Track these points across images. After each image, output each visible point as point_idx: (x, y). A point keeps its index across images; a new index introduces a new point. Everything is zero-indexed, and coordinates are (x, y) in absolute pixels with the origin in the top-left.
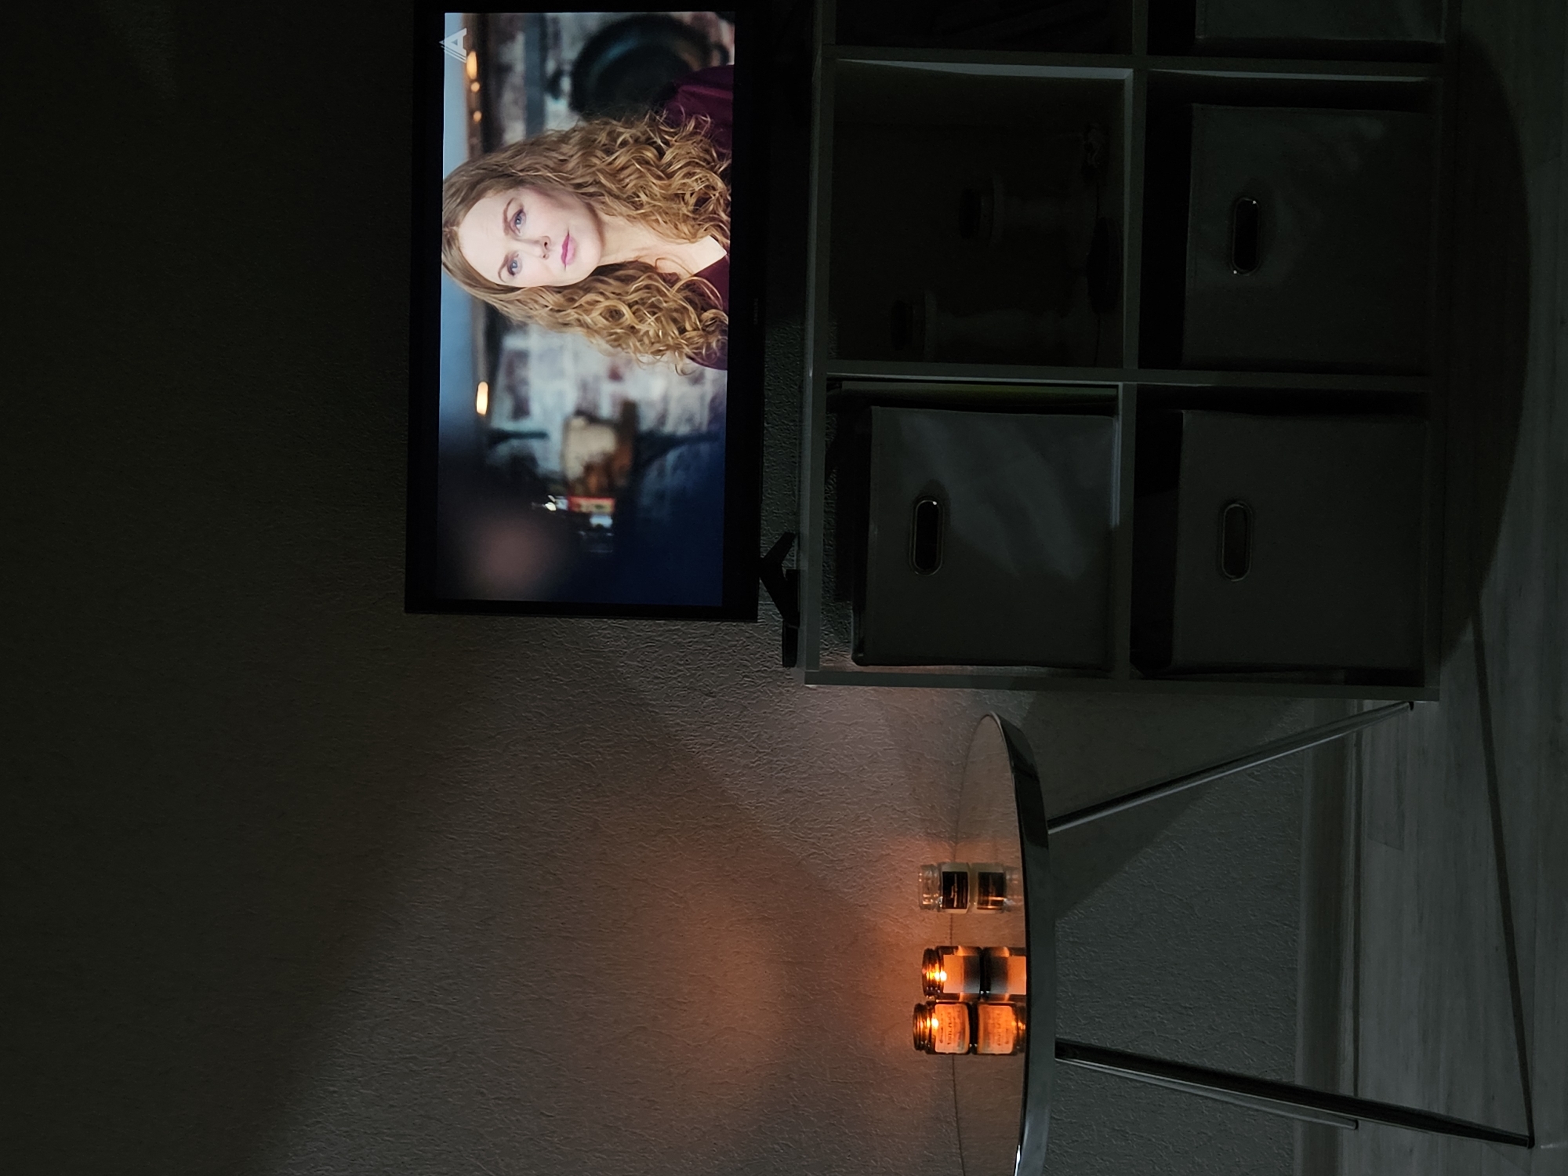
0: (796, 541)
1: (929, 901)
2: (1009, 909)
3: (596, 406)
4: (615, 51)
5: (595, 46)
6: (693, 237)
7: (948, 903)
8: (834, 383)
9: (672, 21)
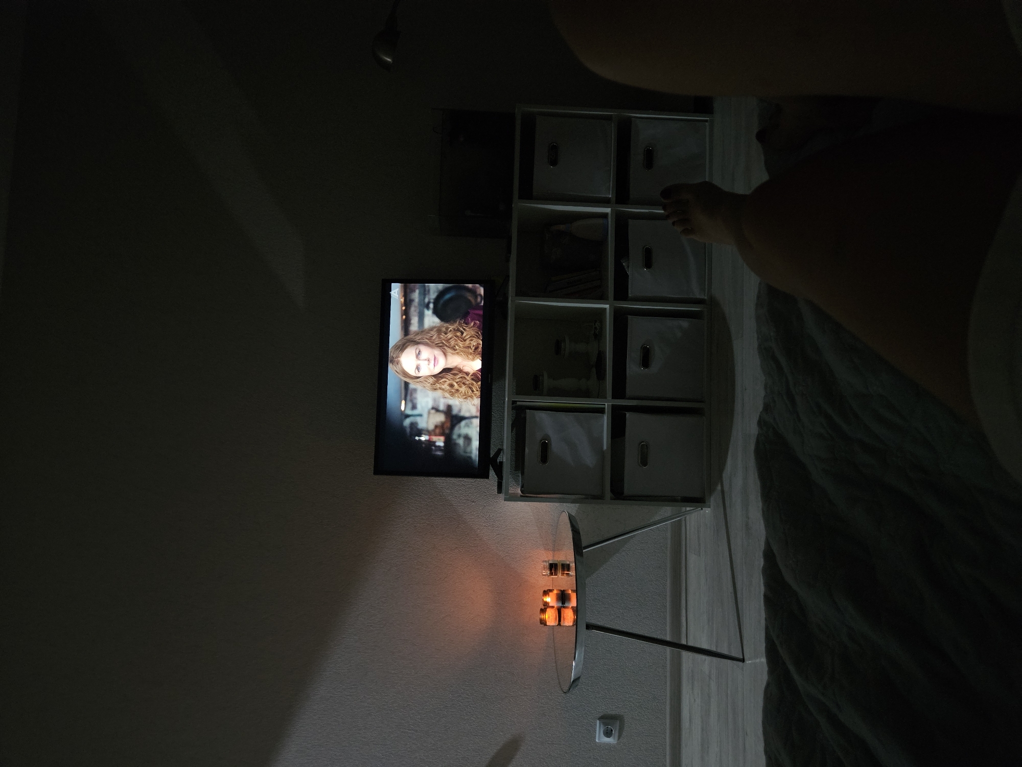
0: (502, 452)
1: (545, 573)
2: (571, 576)
3: (438, 406)
4: (448, 296)
5: (441, 294)
6: (473, 359)
7: (551, 574)
8: (514, 402)
9: (465, 287)
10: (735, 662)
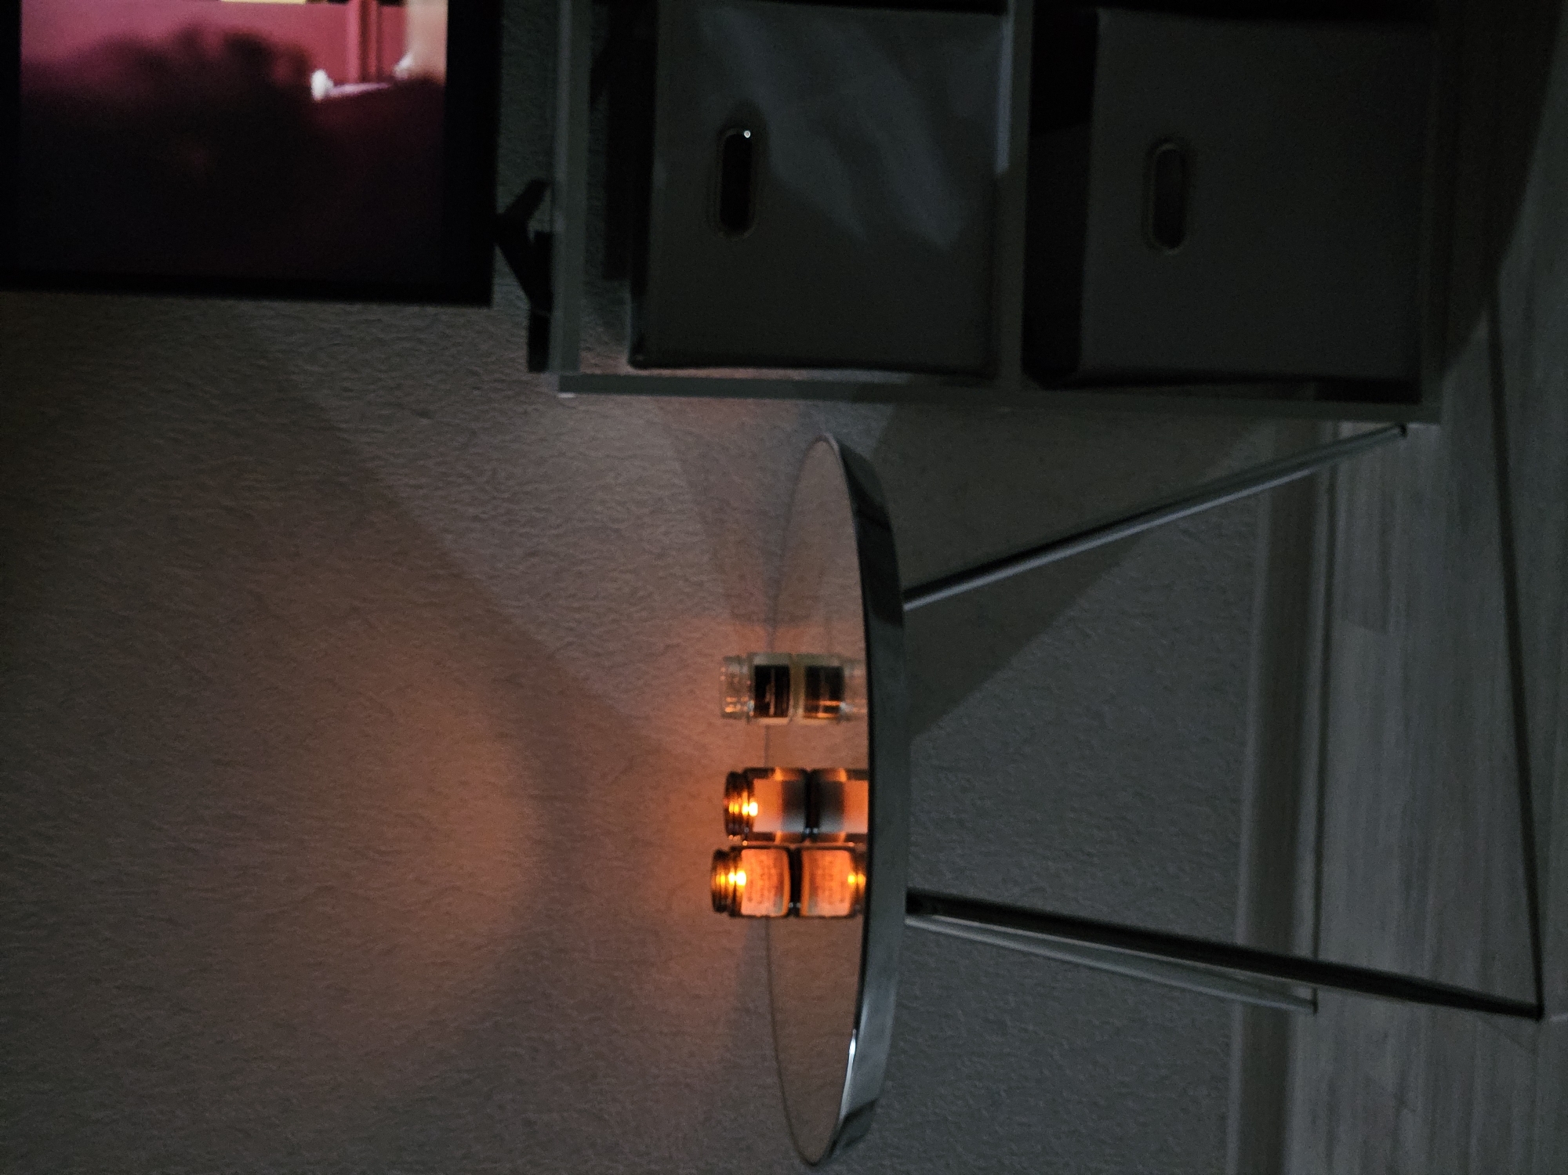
1: (735, 707)
2: (848, 718)
7: (762, 710)
10: (1503, 1021)
